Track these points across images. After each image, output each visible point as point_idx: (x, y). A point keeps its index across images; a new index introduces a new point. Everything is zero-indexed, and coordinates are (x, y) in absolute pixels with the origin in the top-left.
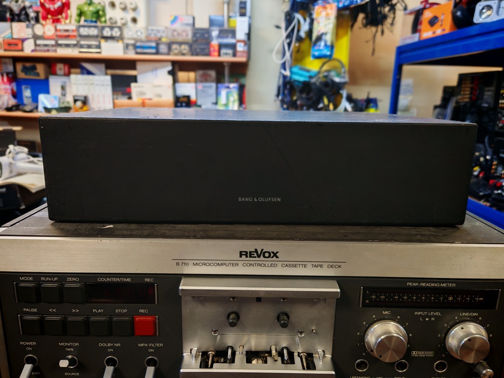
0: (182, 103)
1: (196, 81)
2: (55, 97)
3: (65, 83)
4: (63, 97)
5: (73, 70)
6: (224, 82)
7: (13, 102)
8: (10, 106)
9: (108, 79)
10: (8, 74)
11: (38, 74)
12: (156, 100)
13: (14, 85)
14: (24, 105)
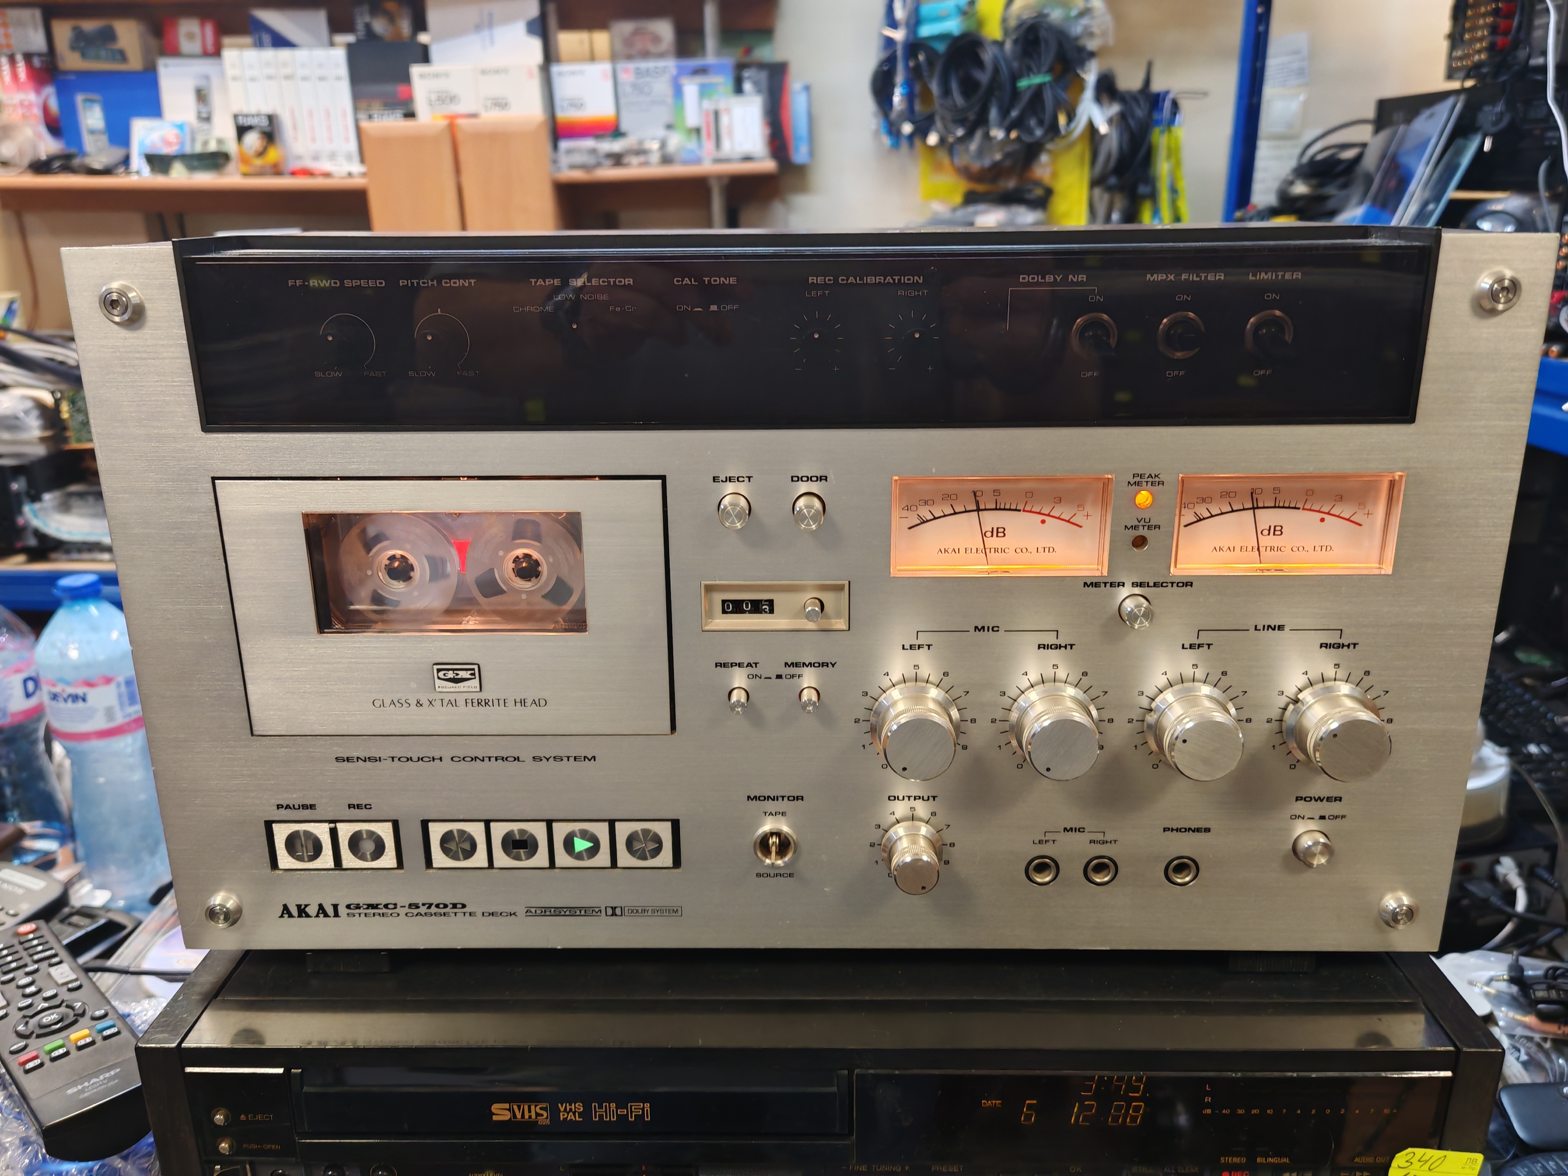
1: (614, 57)
2: (181, 127)
3: (207, 77)
4: (205, 126)
5: (227, 40)
6: (702, 53)
7: (50, 146)
8: (43, 157)
9: (339, 55)
10: (28, 56)
11: (122, 56)
12: (491, 116)
13: (50, 91)
14: (85, 155)
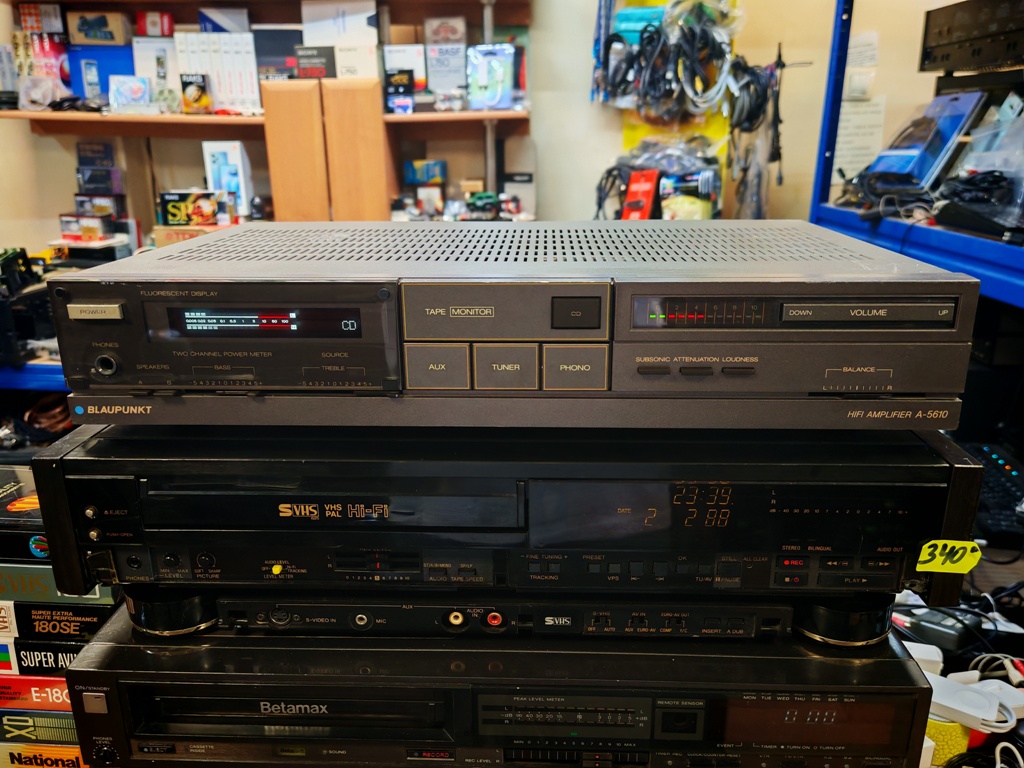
0: (397, 87)
2: (146, 82)
3: (164, 51)
4: (162, 81)
6: (483, 43)
7: (63, 92)
8: (58, 100)
10: (51, 35)
11: (111, 36)
12: (345, 78)
13: (64, 57)
14: (85, 99)
